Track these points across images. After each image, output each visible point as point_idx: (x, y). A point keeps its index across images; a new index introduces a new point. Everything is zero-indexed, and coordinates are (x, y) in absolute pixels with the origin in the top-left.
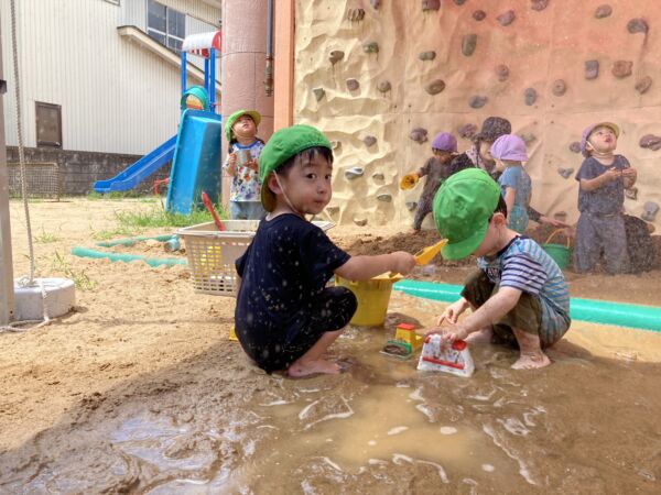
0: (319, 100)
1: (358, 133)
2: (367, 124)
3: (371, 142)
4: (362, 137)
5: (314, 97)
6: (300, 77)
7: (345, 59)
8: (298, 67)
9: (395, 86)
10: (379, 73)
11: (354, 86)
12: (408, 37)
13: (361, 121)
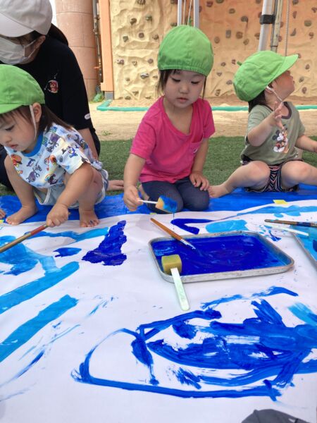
0: (125, 41)
1: (144, 58)
2: (149, 54)
3: (151, 62)
4: (147, 59)
5: (122, 39)
6: (115, 29)
7: (138, 22)
8: (113, 24)
9: (160, 36)
10: (153, 30)
11: (142, 36)
12: (165, 15)
13: (146, 52)
